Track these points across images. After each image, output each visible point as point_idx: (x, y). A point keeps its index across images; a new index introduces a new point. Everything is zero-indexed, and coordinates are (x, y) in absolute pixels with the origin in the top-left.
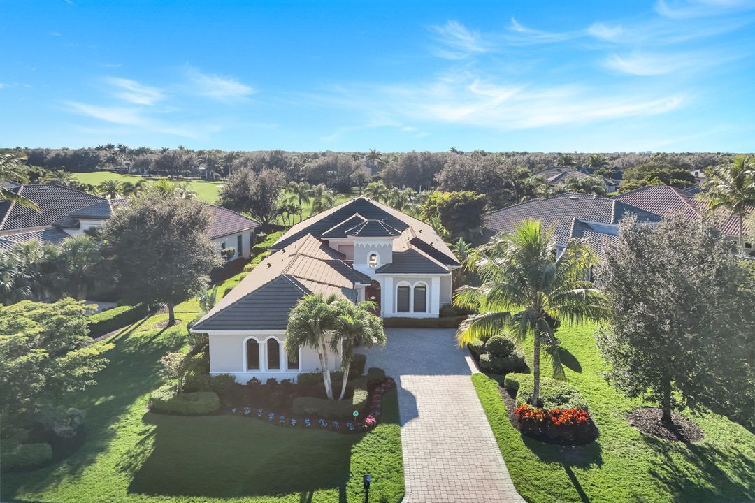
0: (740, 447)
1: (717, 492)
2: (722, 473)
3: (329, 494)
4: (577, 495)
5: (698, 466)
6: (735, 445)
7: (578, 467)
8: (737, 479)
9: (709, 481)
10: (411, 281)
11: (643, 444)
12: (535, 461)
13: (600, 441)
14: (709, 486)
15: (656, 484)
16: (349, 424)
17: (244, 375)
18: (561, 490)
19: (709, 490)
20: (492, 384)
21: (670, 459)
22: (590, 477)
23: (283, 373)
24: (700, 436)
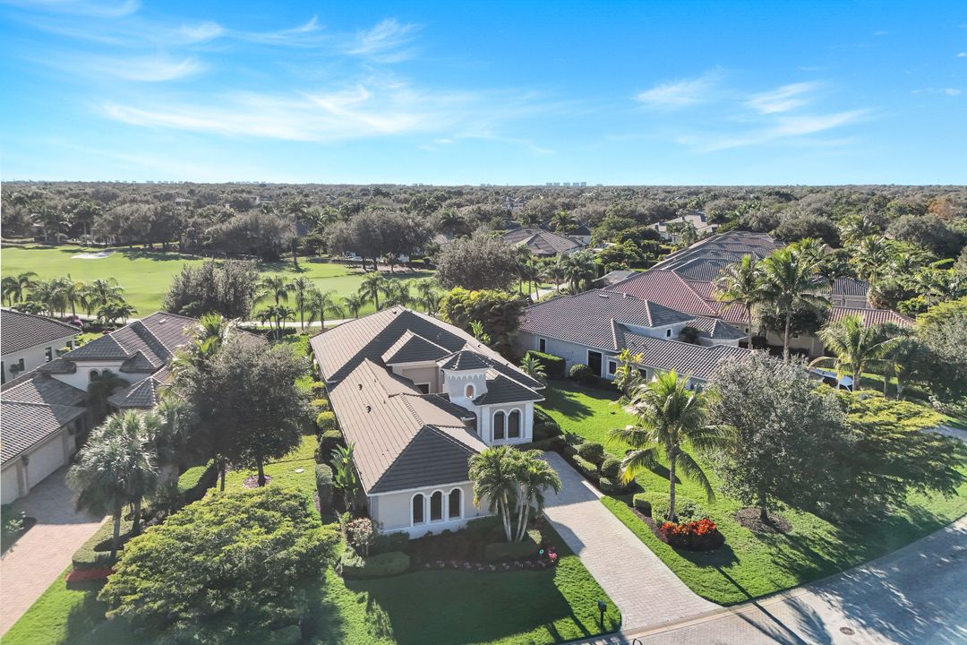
0: (818, 531)
1: (820, 569)
2: (817, 554)
3: (566, 622)
4: (735, 589)
5: (800, 551)
6: (815, 530)
7: (726, 567)
8: (827, 557)
9: (811, 562)
10: (507, 408)
11: (756, 540)
12: (693, 567)
13: (728, 542)
14: (813, 565)
15: (781, 570)
16: (540, 562)
17: (415, 530)
18: (724, 587)
19: (814, 568)
20: (622, 505)
21: (780, 550)
22: (736, 572)
23: (447, 522)
24: (790, 528)
